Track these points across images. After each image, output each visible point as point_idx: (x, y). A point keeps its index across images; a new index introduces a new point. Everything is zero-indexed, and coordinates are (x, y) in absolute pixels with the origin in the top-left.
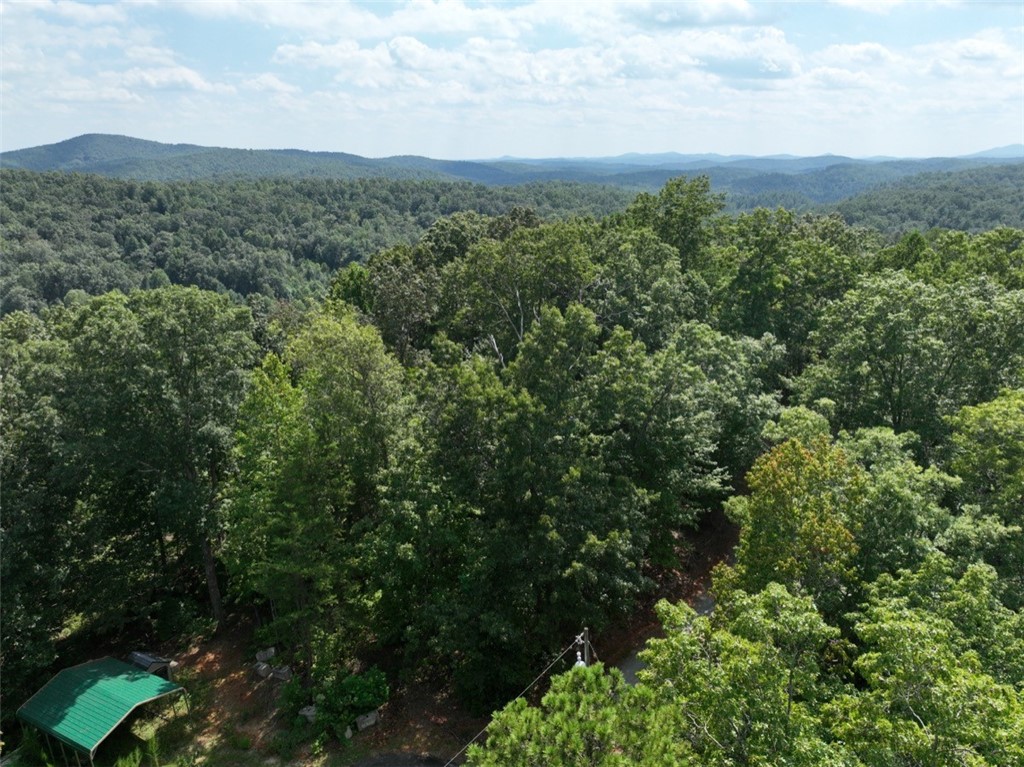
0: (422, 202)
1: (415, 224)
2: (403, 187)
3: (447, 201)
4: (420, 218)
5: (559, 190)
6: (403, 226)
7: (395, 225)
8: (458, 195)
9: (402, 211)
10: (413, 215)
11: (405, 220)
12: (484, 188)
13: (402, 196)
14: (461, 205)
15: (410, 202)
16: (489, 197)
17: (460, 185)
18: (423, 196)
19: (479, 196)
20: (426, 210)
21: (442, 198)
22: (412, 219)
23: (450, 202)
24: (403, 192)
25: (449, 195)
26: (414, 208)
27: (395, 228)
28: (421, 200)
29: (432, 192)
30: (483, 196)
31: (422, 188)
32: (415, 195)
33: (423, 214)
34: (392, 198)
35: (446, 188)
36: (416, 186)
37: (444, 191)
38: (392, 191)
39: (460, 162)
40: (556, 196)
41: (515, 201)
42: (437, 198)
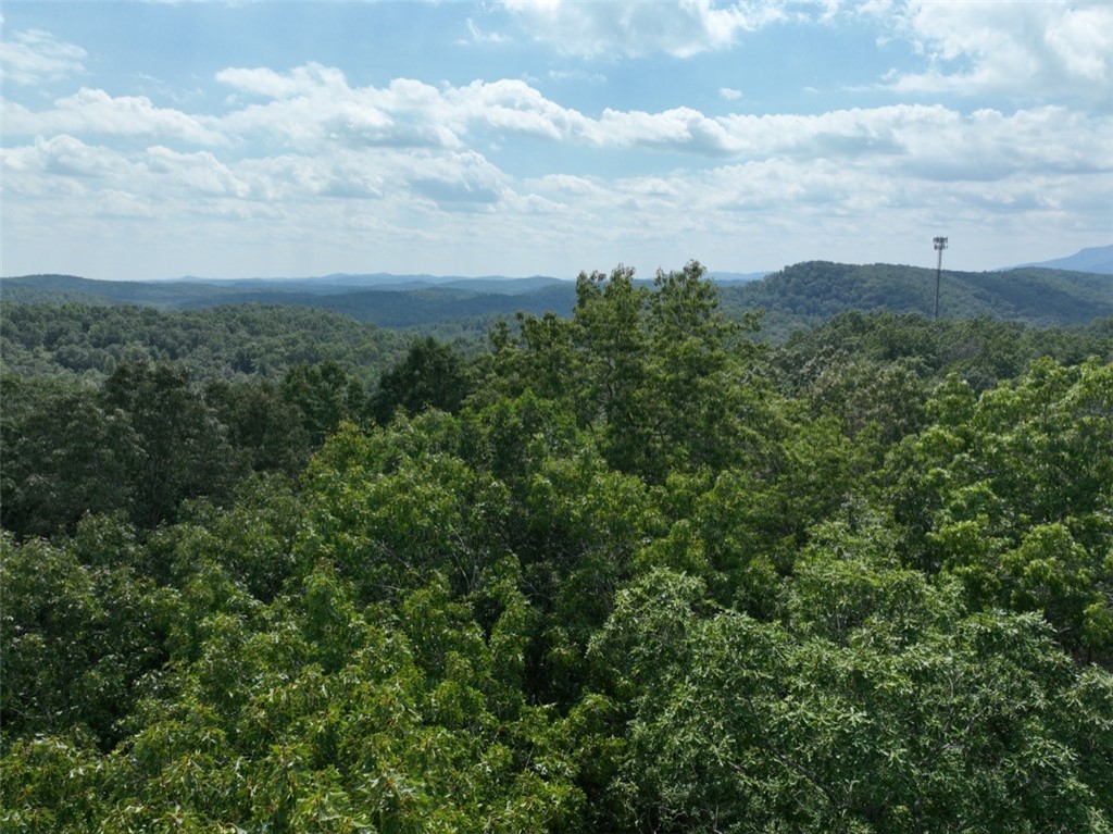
0: (62, 332)
1: (51, 362)
2: (33, 313)
3: (102, 331)
4: (60, 354)
5: (258, 314)
6: (32, 365)
7: (20, 364)
8: (118, 322)
9: (30, 344)
10: (49, 349)
11: (36, 357)
12: (155, 313)
13: (30, 324)
14: (123, 335)
15: (43, 333)
16: (163, 323)
17: (121, 309)
18: (64, 324)
19: (148, 323)
20: (70, 342)
21: (94, 327)
22: (48, 355)
23: (106, 332)
24: (33, 320)
25: (103, 322)
26: (51, 341)
27: (17, 369)
28: (61, 330)
29: (79, 318)
30: (154, 323)
31: (64, 314)
32: (52, 324)
33: (64, 349)
34: (13, 327)
35: (99, 313)
36: (52, 311)
37: (96, 318)
38: (14, 319)
39: (126, 283)
40: (254, 321)
41: (200, 328)
42: (86, 327)
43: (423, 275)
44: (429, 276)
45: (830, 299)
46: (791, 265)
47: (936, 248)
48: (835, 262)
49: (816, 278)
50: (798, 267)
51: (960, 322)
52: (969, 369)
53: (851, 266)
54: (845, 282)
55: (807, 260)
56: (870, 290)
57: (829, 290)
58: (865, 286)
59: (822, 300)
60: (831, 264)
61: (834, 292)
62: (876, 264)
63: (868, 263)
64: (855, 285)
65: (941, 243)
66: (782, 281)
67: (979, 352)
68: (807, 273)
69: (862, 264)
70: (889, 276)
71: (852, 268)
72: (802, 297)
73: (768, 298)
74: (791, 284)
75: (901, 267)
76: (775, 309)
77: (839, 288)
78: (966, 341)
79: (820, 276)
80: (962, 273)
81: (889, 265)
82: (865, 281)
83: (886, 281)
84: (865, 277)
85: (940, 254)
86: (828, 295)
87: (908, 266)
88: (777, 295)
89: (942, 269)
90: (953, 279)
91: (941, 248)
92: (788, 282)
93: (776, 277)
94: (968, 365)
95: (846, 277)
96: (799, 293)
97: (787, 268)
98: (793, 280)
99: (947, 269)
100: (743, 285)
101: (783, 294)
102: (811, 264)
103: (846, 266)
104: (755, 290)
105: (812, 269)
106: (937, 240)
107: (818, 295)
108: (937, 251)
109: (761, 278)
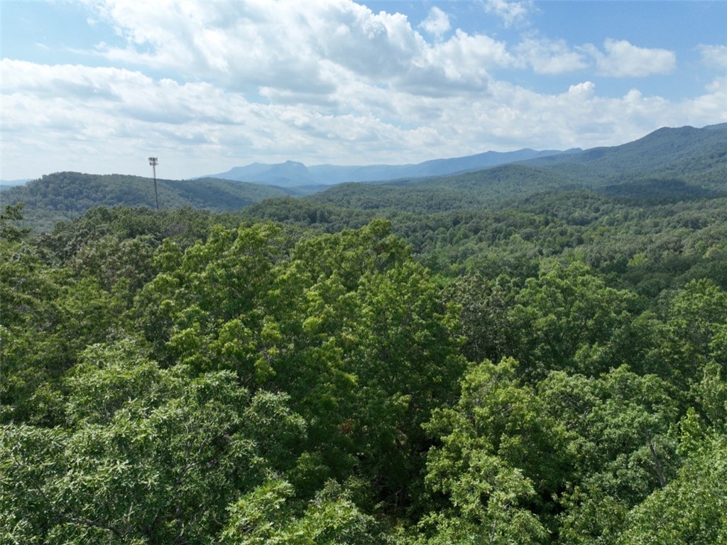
45: (82, 199)
46: (48, 174)
47: (151, 164)
48: (83, 173)
49: (69, 184)
50: (54, 176)
51: (172, 211)
52: (182, 240)
53: (95, 176)
54: (92, 187)
55: (61, 171)
56: (111, 192)
57: (81, 192)
58: (107, 189)
59: (77, 200)
60: (80, 174)
61: (85, 194)
62: (113, 175)
63: (107, 174)
64: (100, 189)
65: (153, 161)
66: (42, 187)
67: (186, 229)
68: (62, 181)
69: (102, 175)
70: (123, 182)
71: (96, 177)
72: (61, 198)
73: (32, 199)
74: (50, 189)
75: (130, 177)
76: (39, 207)
77: (87, 190)
78: (178, 223)
79: (73, 183)
80: (169, 181)
81: (121, 176)
82: (107, 186)
83: (121, 186)
84: (106, 183)
85: (154, 168)
86: (81, 196)
87: (135, 176)
88: (39, 197)
89: (157, 178)
90: (164, 184)
91: (154, 164)
92: (47, 187)
93: (36, 184)
94: (181, 237)
95: (93, 184)
96: (58, 195)
97: (45, 176)
98: (51, 185)
99: (160, 178)
100: (8, 189)
101: (45, 195)
102: (64, 174)
103: (91, 175)
104: (20, 193)
105: (65, 177)
106: (151, 159)
107: (73, 197)
108: (152, 166)
109: (24, 184)
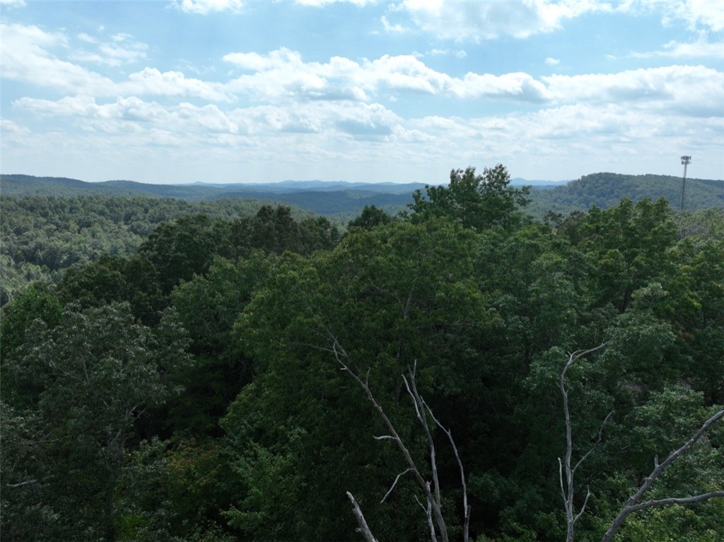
0: (134, 214)
1: (128, 231)
2: (117, 202)
3: (155, 213)
4: (132, 227)
5: (243, 204)
6: (117, 233)
7: (111, 232)
8: (164, 208)
9: (116, 221)
10: (126, 224)
11: (119, 228)
12: (185, 203)
13: (116, 209)
14: (167, 216)
15: (123, 214)
16: (189, 209)
17: (165, 200)
18: (134, 209)
19: (181, 209)
20: (138, 219)
21: (151, 211)
22: (125, 227)
23: (157, 214)
24: (117, 206)
25: (156, 208)
26: (127, 219)
27: (110, 235)
28: (133, 212)
29: (142, 206)
30: (184, 209)
31: (135, 203)
32: (128, 209)
33: (135, 223)
34: (107, 211)
35: (153, 203)
36: (128, 201)
37: (152, 206)
38: (107, 205)
39: (163, 186)
40: (242, 208)
41: (211, 212)
42: (146, 211)
43: (342, 182)
44: (345, 182)
45: (613, 198)
46: (586, 175)
47: (683, 163)
48: (617, 173)
49: (603, 184)
50: (591, 176)
51: (698, 213)
53: (628, 176)
54: (624, 187)
55: (597, 172)
56: (641, 192)
57: (612, 192)
58: (638, 189)
59: (607, 199)
60: (614, 174)
61: (616, 193)
62: (647, 175)
63: (641, 174)
64: (631, 189)
65: (686, 160)
66: (580, 187)
67: (707, 231)
68: (597, 181)
69: (636, 175)
70: (655, 183)
71: (629, 177)
72: (594, 197)
73: (570, 197)
74: (586, 188)
75: (664, 177)
76: (574, 205)
77: (619, 190)
79: (607, 183)
81: (655, 176)
82: (638, 187)
83: (653, 186)
84: (637, 184)
85: (686, 167)
86: (612, 196)
87: (670, 177)
88: (575, 196)
89: (687, 177)
90: (700, 184)
91: (687, 163)
92: (584, 187)
93: (575, 183)
95: (625, 184)
96: (590, 194)
97: (583, 177)
98: (587, 185)
99: (690, 177)
100: (553, 189)
101: (580, 194)
102: (600, 174)
103: (625, 176)
104: (560, 192)
105: (601, 178)
106: (684, 158)
107: (604, 196)
108: (684, 165)
109: (565, 184)
